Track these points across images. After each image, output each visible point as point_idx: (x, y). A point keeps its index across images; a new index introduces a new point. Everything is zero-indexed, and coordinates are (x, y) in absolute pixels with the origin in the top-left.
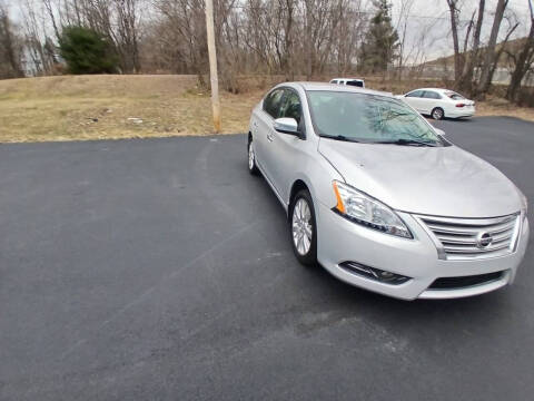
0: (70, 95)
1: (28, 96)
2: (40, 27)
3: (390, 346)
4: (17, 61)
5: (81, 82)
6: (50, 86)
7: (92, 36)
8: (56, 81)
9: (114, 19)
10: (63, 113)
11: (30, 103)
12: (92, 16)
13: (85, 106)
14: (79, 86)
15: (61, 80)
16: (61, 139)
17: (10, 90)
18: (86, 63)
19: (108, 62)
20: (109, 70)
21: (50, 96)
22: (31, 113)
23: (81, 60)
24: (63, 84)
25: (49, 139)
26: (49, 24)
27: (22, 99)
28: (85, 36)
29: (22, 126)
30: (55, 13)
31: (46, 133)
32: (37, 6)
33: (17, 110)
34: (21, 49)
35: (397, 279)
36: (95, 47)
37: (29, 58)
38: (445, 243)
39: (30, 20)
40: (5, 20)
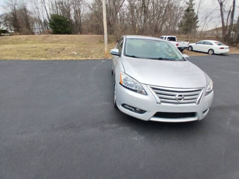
0: (51, 43)
1: (34, 43)
2: (41, 14)
3: (136, 138)
4: (31, 27)
5: (57, 37)
6: (44, 39)
7: (62, 18)
8: (46, 37)
9: (72, 12)
10: (47, 50)
11: (34, 45)
12: (63, 10)
13: (56, 47)
14: (55, 39)
16: (42, 59)
17: (27, 39)
18: (59, 30)
19: (68, 29)
20: (69, 33)
21: (44, 43)
22: (34, 49)
23: (58, 28)
24: (49, 38)
25: (37, 59)
26: (45, 13)
27: (32, 44)
28: (60, 18)
29: (29, 54)
30: (47, 8)
31: (37, 57)
32: (39, 5)
33: (28, 48)
34: (33, 23)
35: (142, 112)
36: (63, 23)
37: (36, 27)
38: (160, 98)
39: (36, 11)
40: (25, 9)
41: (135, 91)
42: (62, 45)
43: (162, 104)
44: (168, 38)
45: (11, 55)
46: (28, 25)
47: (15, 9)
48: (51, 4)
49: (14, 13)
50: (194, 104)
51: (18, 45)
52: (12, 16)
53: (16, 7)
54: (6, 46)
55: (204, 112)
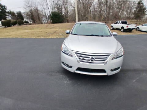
0: (50, 28)
1: (42, 29)
2: (46, 12)
4: (41, 20)
5: (53, 25)
8: (47, 25)
9: (63, 9)
10: (46, 32)
11: (41, 30)
12: (58, 9)
13: (51, 31)
14: (53, 26)
15: (49, 25)
16: (42, 38)
17: (38, 27)
19: (61, 20)
20: (61, 23)
21: (46, 29)
22: (40, 32)
23: (55, 20)
25: (39, 38)
26: (48, 11)
27: (40, 29)
29: (37, 35)
30: (50, 8)
31: (40, 37)
32: (45, 6)
33: (37, 32)
34: (42, 17)
35: (71, 67)
36: (58, 17)
38: (80, 59)
39: (43, 10)
40: (37, 9)
41: (67, 54)
42: (55, 30)
43: (81, 62)
44: (121, 22)
45: (27, 36)
46: (39, 19)
47: (31, 9)
48: (51, 6)
49: (31, 12)
50: (103, 64)
51: (33, 30)
55: (112, 70)
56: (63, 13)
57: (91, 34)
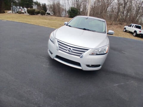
6: (63, 19)
7: (75, 9)
9: (82, 6)
17: (56, 19)
24: (66, 19)
26: (68, 6)
28: (74, 9)
30: (70, 4)
32: (66, 2)
36: (75, 12)
39: (64, 5)
40: (59, 4)
44: (135, 26)
45: (43, 24)
46: (59, 12)
47: (54, 3)
48: (72, 2)
49: (54, 5)
51: (50, 21)
52: (53, 6)
53: (55, 2)
54: (45, 21)
55: (88, 66)
56: (81, 10)
57: (83, 28)
